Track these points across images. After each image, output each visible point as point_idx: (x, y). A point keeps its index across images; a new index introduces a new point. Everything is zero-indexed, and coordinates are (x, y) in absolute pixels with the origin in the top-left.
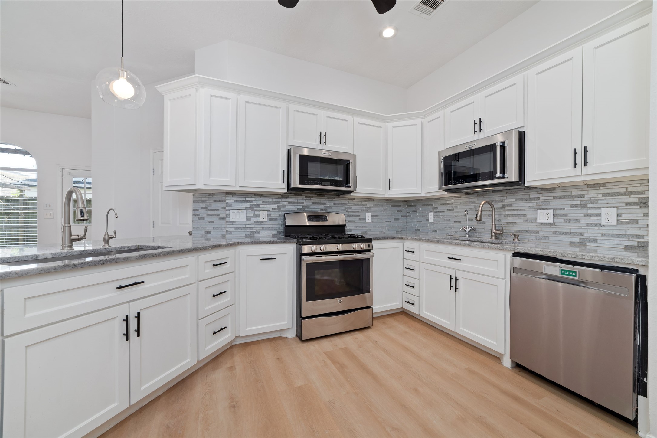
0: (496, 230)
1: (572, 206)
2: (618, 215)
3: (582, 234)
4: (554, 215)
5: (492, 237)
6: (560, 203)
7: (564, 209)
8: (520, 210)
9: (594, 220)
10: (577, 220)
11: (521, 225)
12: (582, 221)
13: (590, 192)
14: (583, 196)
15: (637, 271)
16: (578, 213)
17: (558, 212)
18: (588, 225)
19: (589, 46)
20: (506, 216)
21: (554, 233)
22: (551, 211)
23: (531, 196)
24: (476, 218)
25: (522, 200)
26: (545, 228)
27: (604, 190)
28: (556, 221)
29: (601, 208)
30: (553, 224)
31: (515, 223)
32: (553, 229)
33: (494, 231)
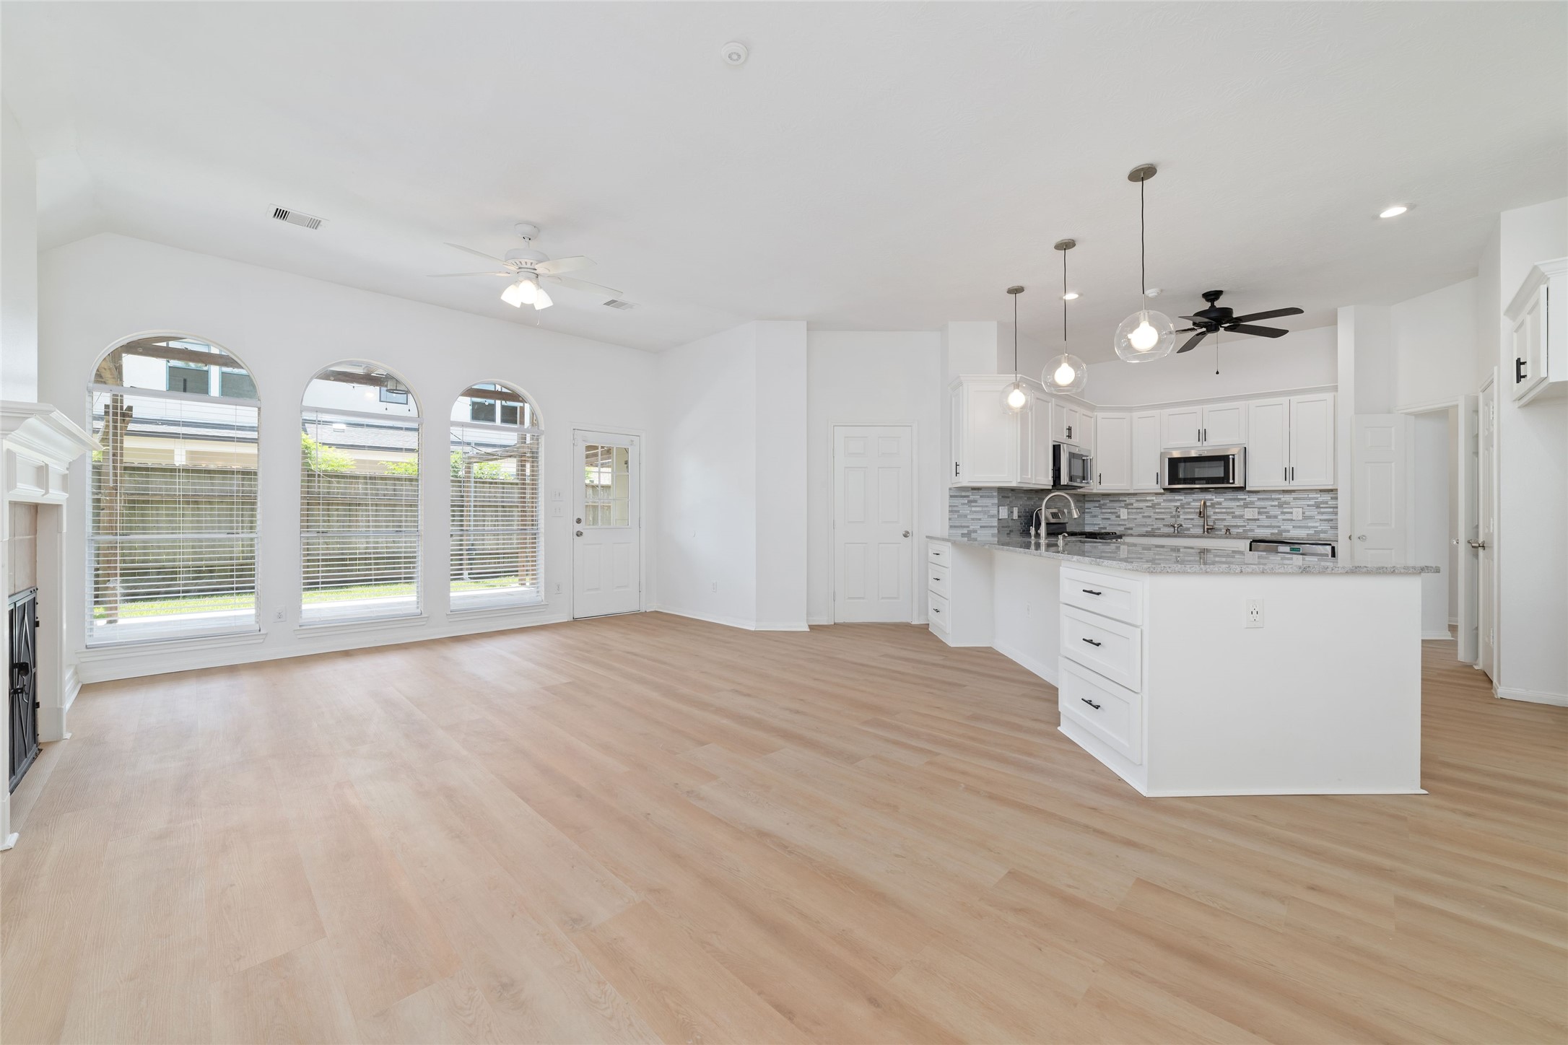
0: (1207, 525)
1: (1272, 506)
2: (1303, 513)
3: (1279, 527)
4: (1259, 513)
5: (1204, 532)
6: (1263, 504)
7: (1266, 508)
8: (1229, 508)
9: (1288, 516)
10: (1276, 517)
11: (1230, 521)
12: (1279, 517)
13: (1285, 496)
14: (1279, 499)
15: (1330, 545)
16: (1276, 511)
17: (1262, 510)
18: (1284, 520)
19: (1294, 399)
20: (1214, 513)
21: (1259, 526)
22: (1257, 509)
23: (1239, 497)
24: (1200, 514)
25: (1231, 499)
26: (1251, 523)
27: (1294, 495)
28: (1260, 517)
29: (1292, 508)
30: (1258, 520)
31: (1225, 519)
32: (1258, 523)
33: (1206, 527)
